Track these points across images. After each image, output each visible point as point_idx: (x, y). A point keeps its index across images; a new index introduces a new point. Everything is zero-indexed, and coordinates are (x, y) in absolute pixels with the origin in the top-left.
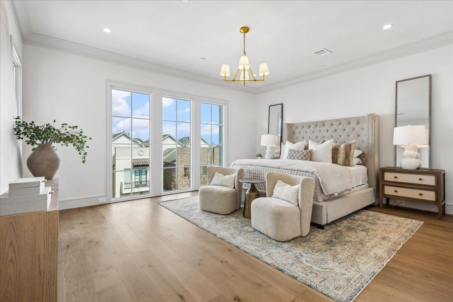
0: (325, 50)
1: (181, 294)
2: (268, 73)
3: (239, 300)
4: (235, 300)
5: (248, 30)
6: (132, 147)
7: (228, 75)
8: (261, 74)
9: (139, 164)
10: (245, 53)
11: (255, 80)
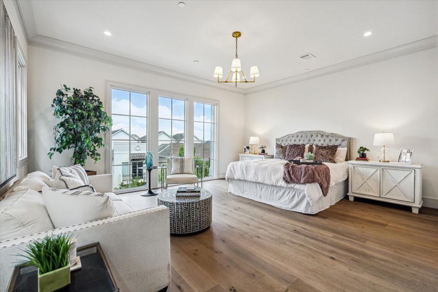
0: (310, 55)
1: (179, 285)
2: (259, 75)
3: (234, 290)
4: (231, 290)
5: (240, 35)
6: (130, 143)
7: (221, 77)
8: (252, 76)
9: (136, 158)
10: (237, 56)
11: (246, 82)
